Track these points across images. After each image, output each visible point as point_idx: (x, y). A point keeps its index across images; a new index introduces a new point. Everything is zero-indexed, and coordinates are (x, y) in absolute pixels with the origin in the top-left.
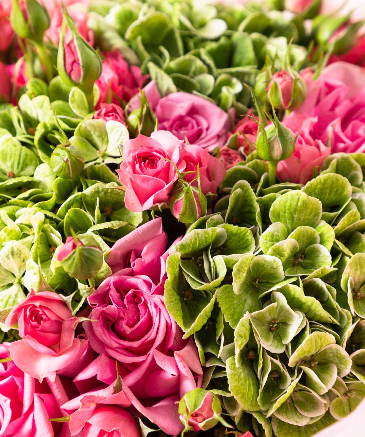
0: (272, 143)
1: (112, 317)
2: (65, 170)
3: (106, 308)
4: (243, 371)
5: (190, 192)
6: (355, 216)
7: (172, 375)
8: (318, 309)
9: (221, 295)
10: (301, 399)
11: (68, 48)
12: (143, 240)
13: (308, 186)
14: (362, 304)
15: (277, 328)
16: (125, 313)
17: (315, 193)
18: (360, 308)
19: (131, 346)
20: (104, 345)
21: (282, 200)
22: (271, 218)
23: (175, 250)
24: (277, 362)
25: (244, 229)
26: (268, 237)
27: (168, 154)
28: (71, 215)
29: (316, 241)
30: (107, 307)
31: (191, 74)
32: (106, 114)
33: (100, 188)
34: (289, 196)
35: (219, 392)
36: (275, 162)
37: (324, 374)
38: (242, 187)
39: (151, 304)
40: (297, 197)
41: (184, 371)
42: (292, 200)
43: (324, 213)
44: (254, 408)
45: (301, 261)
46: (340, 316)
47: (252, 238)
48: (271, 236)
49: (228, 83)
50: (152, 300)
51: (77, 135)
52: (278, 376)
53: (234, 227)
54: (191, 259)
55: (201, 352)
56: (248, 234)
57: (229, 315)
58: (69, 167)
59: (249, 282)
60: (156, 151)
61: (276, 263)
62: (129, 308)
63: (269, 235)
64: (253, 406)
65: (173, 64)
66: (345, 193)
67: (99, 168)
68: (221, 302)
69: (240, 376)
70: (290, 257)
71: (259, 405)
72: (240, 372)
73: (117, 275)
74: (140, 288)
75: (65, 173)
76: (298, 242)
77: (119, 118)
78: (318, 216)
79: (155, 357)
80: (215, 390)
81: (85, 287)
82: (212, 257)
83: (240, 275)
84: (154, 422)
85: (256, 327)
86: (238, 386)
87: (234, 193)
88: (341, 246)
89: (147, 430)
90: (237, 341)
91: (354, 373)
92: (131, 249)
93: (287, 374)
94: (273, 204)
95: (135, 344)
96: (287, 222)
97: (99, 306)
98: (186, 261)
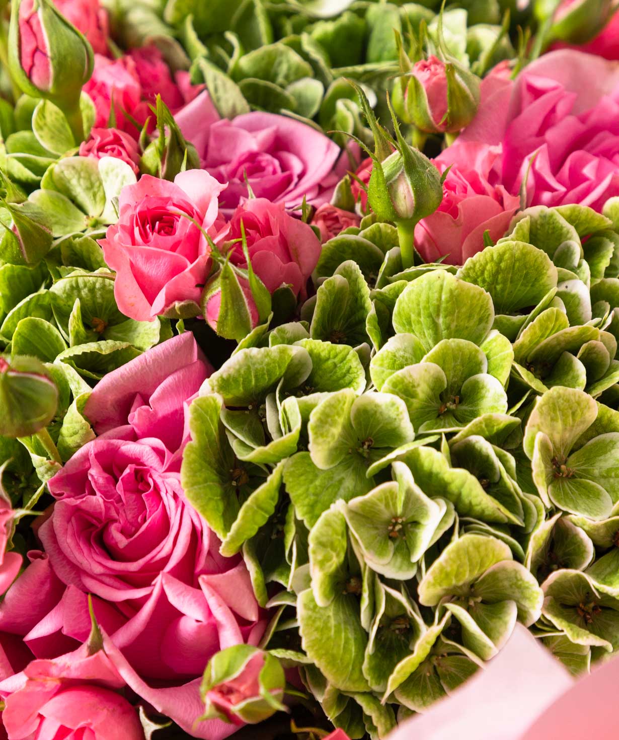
0: (395, 186)
1: (96, 519)
2: (12, 247)
3: (81, 500)
4: (334, 614)
5: (231, 276)
6: (557, 319)
7: (197, 621)
8: (474, 493)
9: (292, 469)
10: (453, 670)
11: (27, 27)
12: (157, 374)
13: (468, 267)
14: (570, 485)
15: (403, 532)
16: (120, 511)
17: (484, 281)
18: (566, 494)
19: (126, 570)
20: (79, 571)
21: (413, 291)
22: (396, 328)
23: (210, 388)
24: (400, 597)
25: (341, 349)
26: (385, 362)
27: (198, 210)
28: (26, 331)
29: (480, 368)
30: (84, 499)
31: (280, 79)
32: (101, 149)
33: (80, 280)
34: (425, 282)
35: (289, 655)
36: (409, 225)
37: (494, 620)
38: (347, 274)
39: (167, 492)
40: (438, 283)
41: (221, 614)
42: (430, 289)
43: (497, 316)
44: (357, 685)
45: (453, 407)
46: (523, 509)
47: (358, 365)
48: (392, 359)
49: (348, 94)
50: (169, 484)
51: (46, 188)
52: (408, 627)
53: (323, 345)
54: (246, 409)
55: (256, 580)
56: (349, 357)
57: (304, 506)
58: (19, 240)
59: (351, 448)
60: (174, 205)
61: (396, 406)
62: (127, 503)
63: (387, 356)
64: (354, 682)
65: (243, 61)
66: (545, 280)
67: (81, 244)
68: (290, 482)
69: (326, 622)
70: (430, 399)
71: (367, 681)
72: (329, 617)
73: (105, 438)
74: (146, 463)
75: (13, 253)
76: (443, 369)
77: (124, 153)
78: (487, 322)
79: (165, 587)
80: (279, 650)
81: (42, 461)
82: (281, 401)
83: (325, 429)
84: (163, 711)
85: (357, 531)
86: (320, 640)
87: (328, 282)
88: (526, 376)
89: (150, 727)
90: (314, 552)
91: (549, 617)
92: (133, 391)
93: (419, 620)
94: (398, 299)
95: (133, 567)
96: (426, 334)
97: (69, 497)
98: (237, 413)
